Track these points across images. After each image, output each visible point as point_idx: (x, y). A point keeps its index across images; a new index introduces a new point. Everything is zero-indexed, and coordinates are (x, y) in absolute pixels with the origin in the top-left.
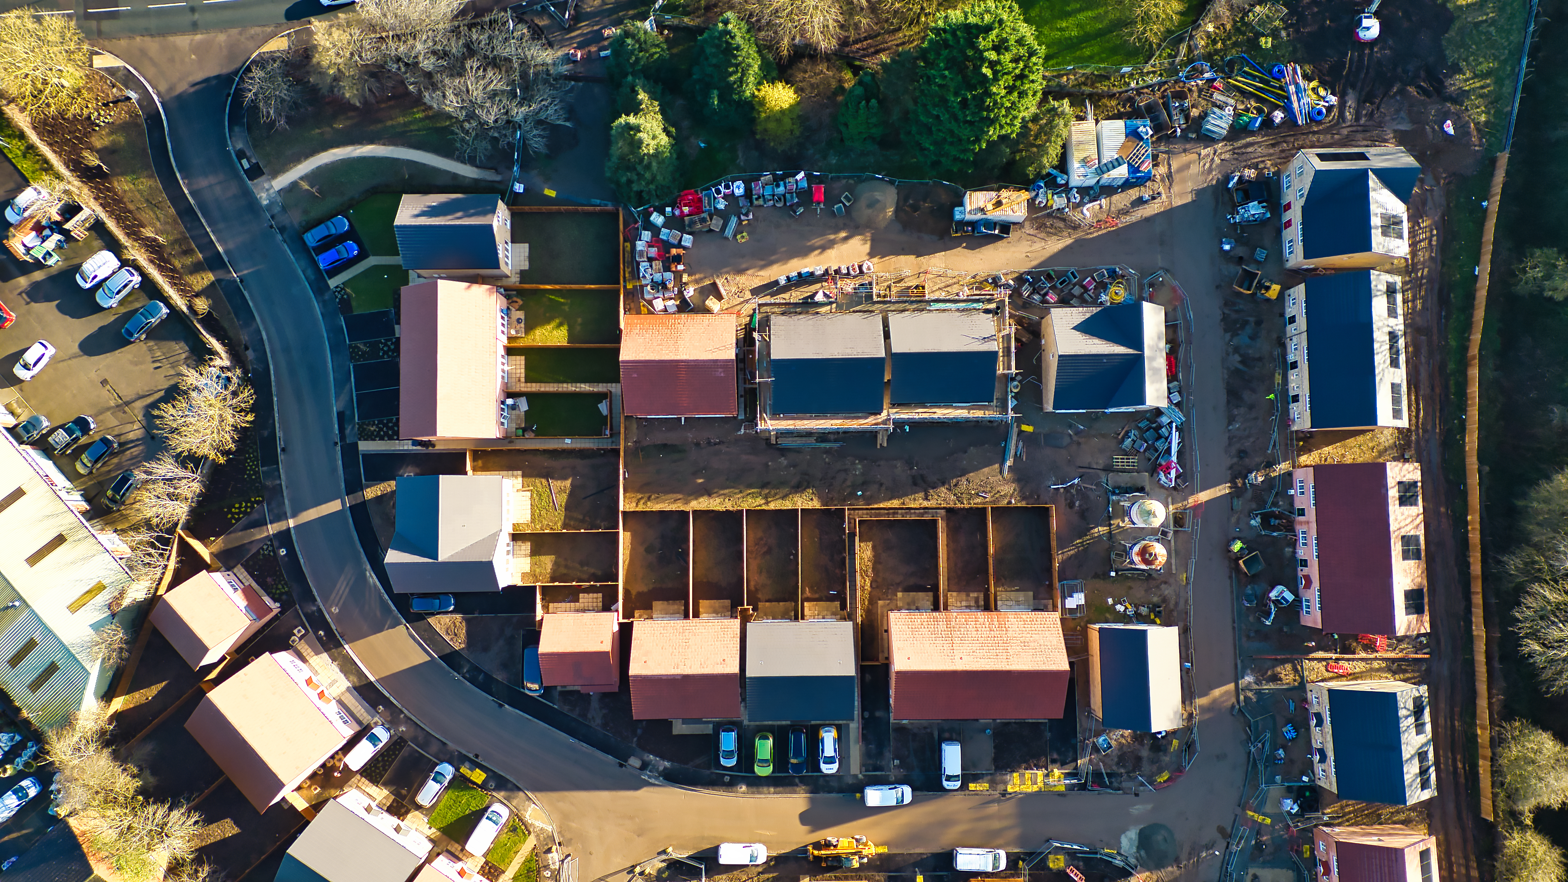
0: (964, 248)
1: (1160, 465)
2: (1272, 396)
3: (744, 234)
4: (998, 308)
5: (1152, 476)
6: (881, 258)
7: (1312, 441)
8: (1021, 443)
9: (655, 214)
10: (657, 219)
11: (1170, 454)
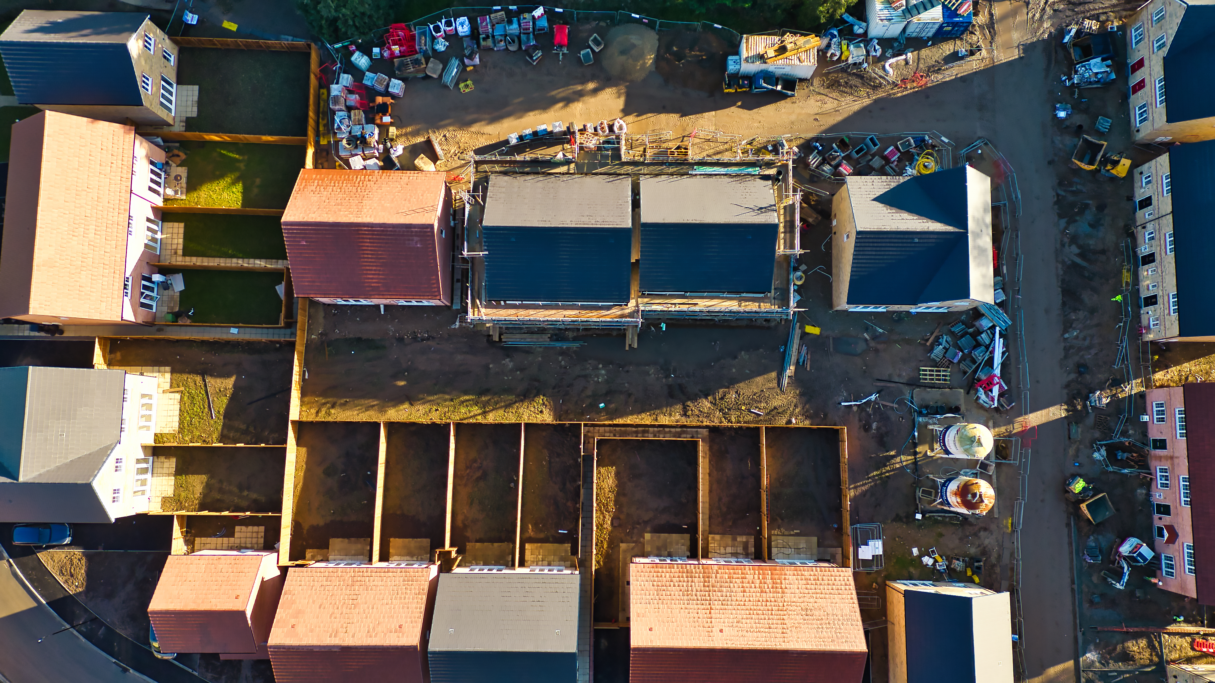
0: (739, 107)
1: (979, 380)
2: (1119, 298)
3: (469, 82)
4: (779, 173)
5: (968, 393)
6: (637, 116)
7: (1169, 354)
8: (804, 348)
9: (357, 54)
10: (361, 60)
11: (992, 366)
